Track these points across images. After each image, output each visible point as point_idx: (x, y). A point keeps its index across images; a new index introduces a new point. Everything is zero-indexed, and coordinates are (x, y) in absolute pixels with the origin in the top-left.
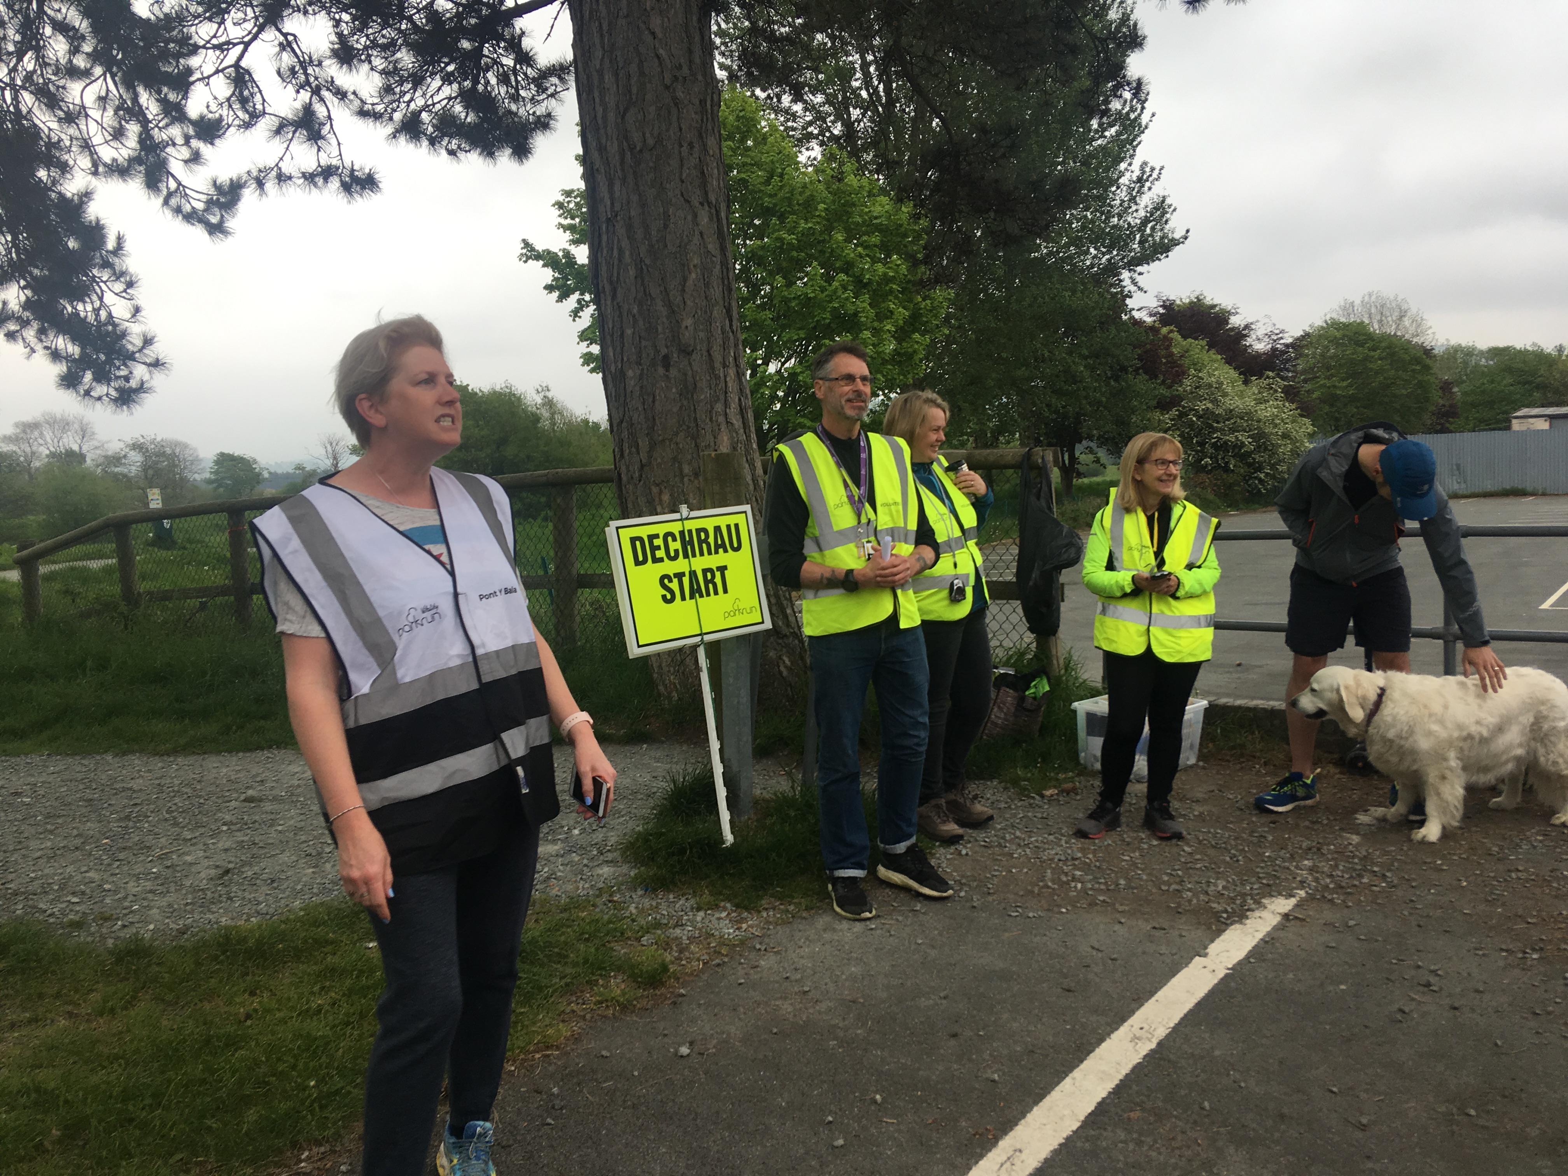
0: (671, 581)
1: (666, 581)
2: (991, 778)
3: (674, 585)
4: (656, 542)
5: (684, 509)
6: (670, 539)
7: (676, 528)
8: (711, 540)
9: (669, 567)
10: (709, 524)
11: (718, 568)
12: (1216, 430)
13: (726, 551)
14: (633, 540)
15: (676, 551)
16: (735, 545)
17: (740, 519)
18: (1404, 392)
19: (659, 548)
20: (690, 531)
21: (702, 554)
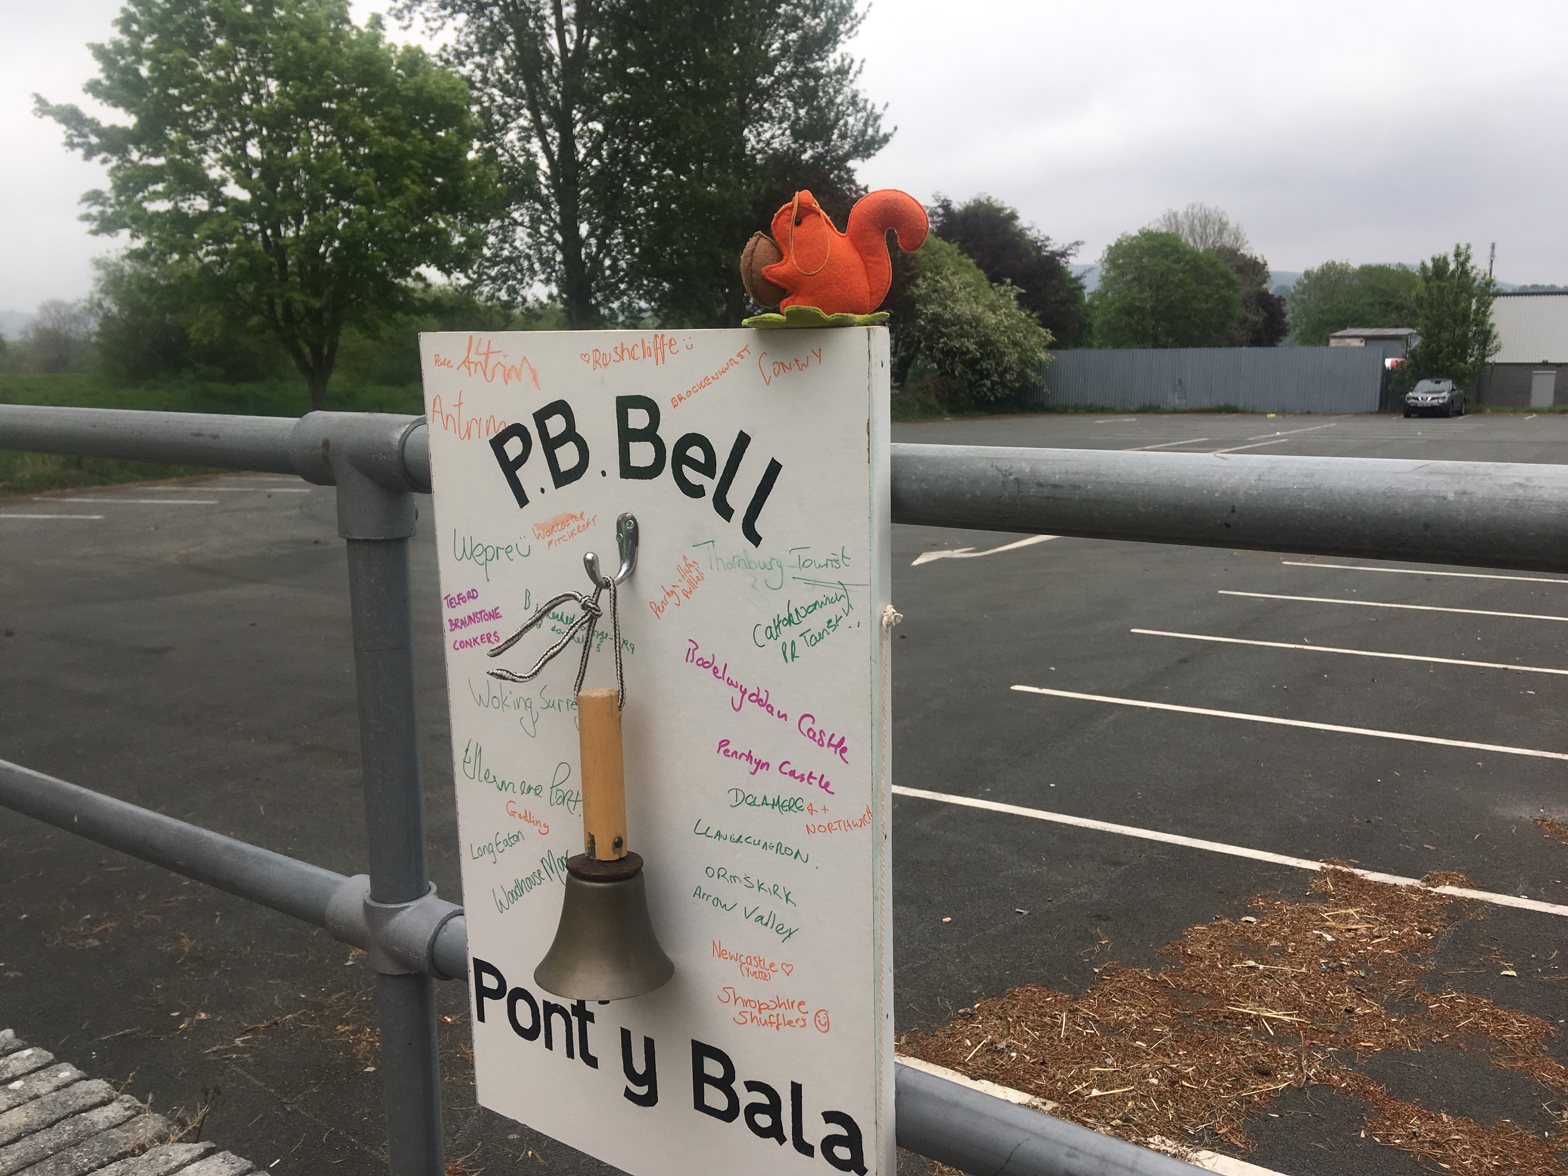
12: (943, 335)
18: (1204, 306)
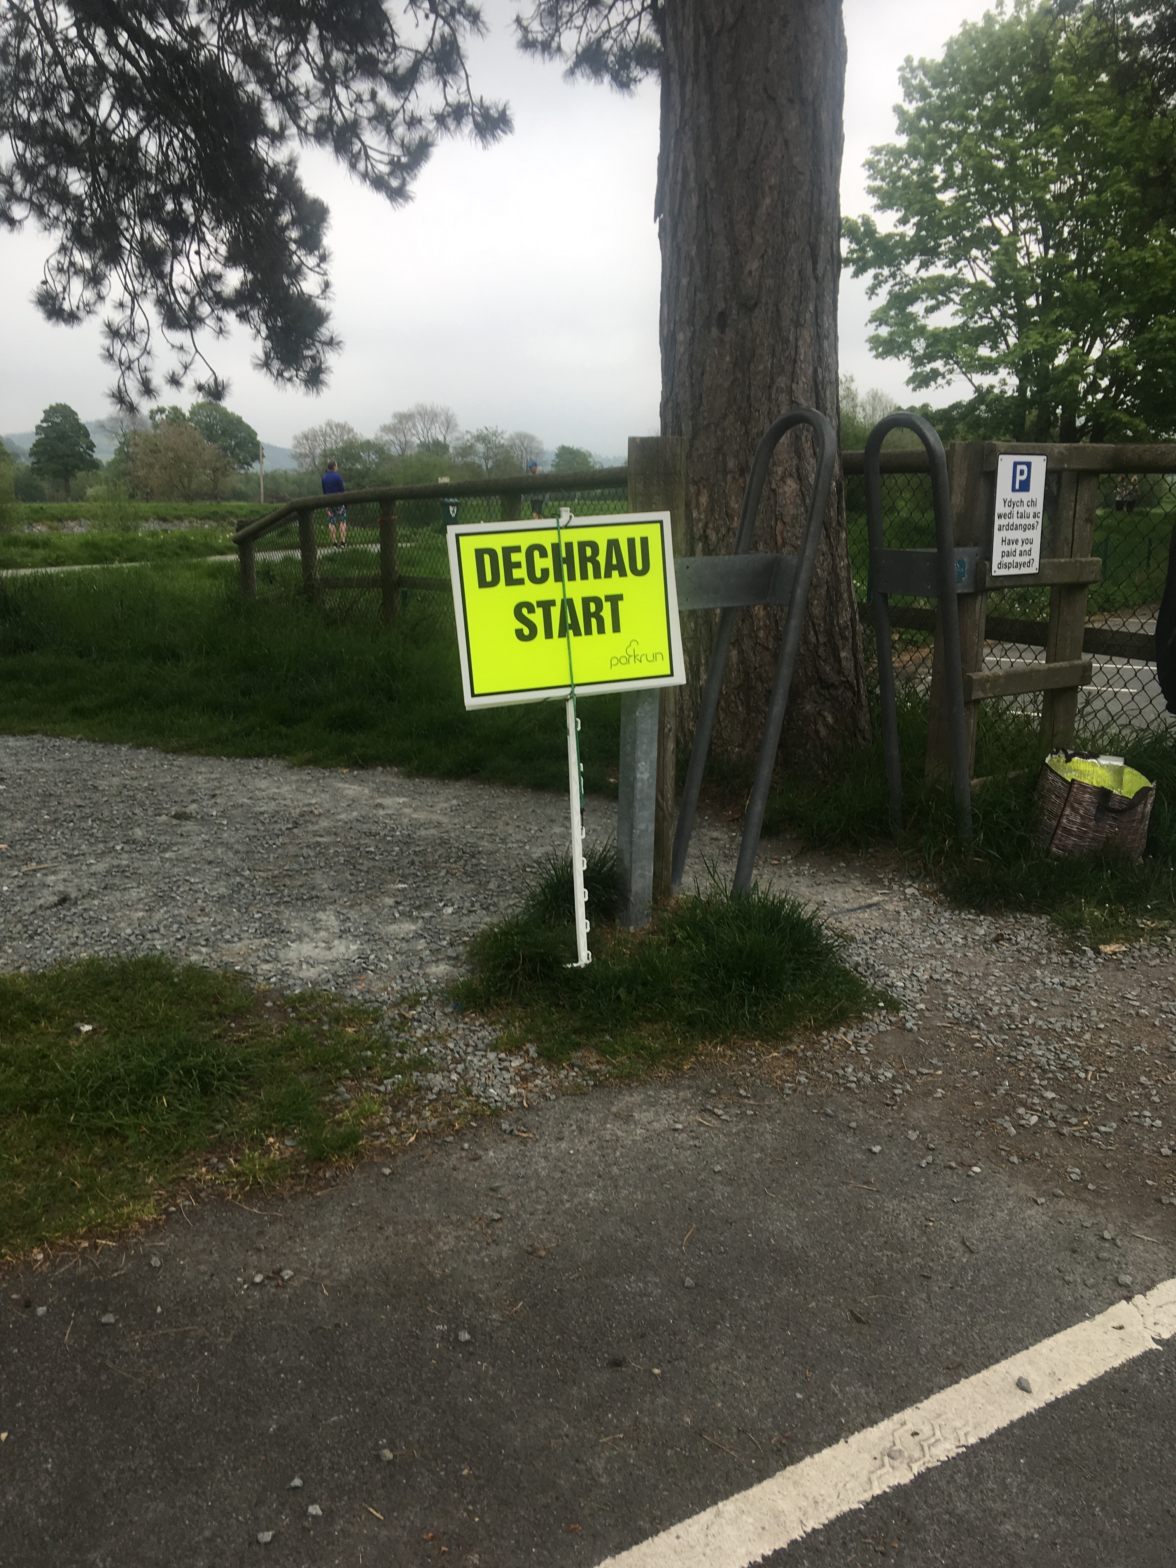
0: (531, 610)
1: (525, 611)
2: (1039, 912)
3: (537, 618)
4: (515, 557)
5: (566, 514)
6: (536, 554)
7: (547, 539)
8: (602, 558)
9: (532, 593)
10: (601, 537)
11: (608, 598)
13: (623, 574)
14: (480, 554)
15: (545, 572)
16: (640, 566)
17: (652, 533)
19: (518, 565)
20: (569, 546)
21: (584, 576)
